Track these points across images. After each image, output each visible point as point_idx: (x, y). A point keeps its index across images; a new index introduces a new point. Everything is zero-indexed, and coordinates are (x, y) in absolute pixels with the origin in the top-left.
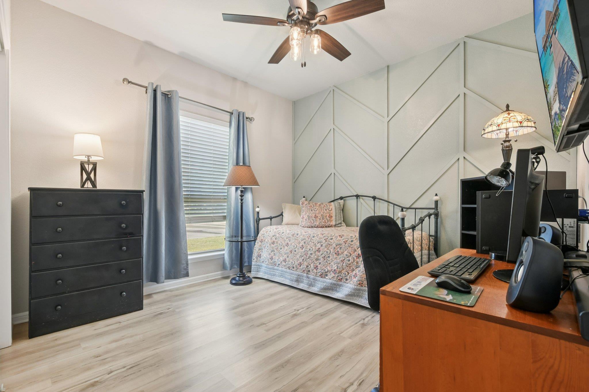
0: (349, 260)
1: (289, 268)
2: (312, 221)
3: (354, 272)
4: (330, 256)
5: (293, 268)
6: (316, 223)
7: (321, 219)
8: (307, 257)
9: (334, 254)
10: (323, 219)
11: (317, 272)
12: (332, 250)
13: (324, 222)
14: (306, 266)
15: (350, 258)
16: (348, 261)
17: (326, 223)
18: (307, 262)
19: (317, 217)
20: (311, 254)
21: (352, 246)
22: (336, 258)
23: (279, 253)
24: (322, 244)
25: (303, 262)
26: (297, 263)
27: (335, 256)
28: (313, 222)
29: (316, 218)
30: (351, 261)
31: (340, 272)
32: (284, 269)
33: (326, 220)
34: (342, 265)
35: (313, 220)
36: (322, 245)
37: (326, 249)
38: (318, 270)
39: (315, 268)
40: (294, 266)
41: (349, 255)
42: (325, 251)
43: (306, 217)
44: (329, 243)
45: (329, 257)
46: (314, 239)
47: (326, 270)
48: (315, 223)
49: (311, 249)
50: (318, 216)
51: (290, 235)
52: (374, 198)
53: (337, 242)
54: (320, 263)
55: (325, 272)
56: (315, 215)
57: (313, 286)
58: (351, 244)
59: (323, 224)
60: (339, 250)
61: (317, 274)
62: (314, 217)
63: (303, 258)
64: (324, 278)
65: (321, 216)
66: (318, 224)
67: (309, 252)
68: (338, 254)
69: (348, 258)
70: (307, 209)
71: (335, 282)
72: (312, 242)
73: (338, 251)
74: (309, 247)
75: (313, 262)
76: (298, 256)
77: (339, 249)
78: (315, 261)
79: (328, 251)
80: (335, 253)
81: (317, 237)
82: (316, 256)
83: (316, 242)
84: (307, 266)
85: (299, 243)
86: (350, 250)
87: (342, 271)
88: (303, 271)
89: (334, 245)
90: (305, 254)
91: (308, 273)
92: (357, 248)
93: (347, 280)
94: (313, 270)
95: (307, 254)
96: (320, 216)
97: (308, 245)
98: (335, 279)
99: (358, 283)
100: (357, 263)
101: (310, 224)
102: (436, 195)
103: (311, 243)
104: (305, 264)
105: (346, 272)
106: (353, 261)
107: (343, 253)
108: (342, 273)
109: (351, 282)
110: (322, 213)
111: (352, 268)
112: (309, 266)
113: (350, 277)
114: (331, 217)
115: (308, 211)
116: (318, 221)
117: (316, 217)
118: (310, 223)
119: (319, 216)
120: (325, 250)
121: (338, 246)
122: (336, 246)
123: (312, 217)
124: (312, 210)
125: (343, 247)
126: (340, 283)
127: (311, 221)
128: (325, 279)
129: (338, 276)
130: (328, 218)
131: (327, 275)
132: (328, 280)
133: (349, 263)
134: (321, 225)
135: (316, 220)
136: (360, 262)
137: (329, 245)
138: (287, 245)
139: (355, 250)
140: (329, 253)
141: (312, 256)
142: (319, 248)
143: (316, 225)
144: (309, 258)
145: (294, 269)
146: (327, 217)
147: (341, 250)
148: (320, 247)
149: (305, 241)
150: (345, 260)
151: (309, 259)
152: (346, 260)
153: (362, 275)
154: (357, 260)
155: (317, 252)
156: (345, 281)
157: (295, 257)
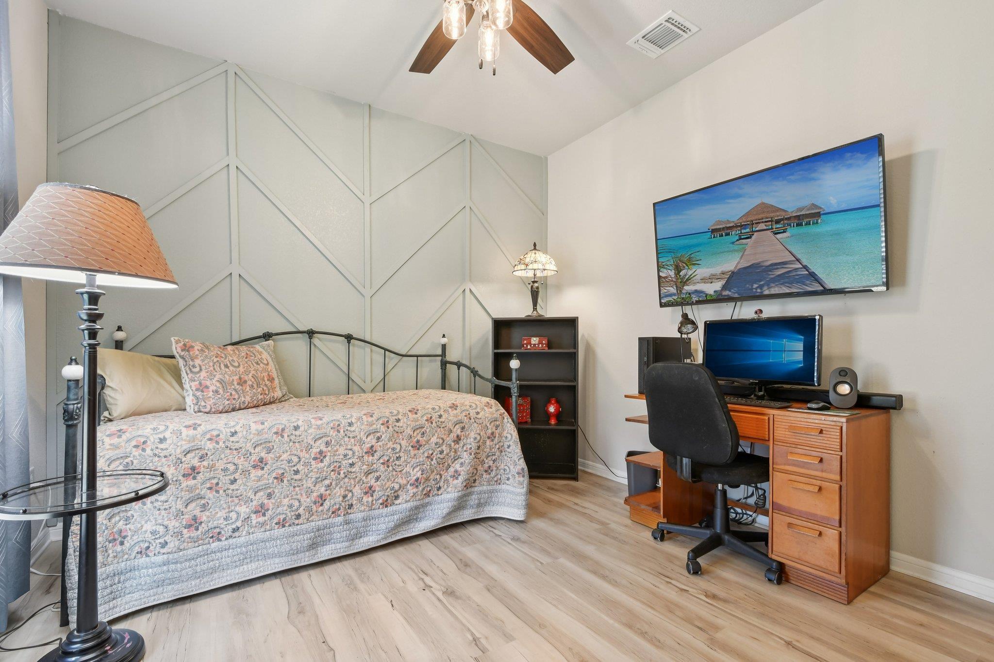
0: (442, 452)
1: (282, 524)
2: (234, 393)
3: (452, 470)
4: (402, 454)
5: (298, 516)
6: (245, 397)
7: (255, 386)
8: (342, 475)
9: (410, 448)
10: (258, 385)
11: (372, 501)
12: (404, 443)
13: (261, 394)
14: (341, 499)
15: (444, 447)
16: (440, 454)
17: (266, 394)
18: (341, 487)
19: (245, 382)
20: (352, 465)
21: (443, 426)
22: (415, 455)
23: (227, 495)
24: (378, 434)
25: (328, 492)
26: (306, 501)
27: (413, 452)
28: (236, 397)
29: (242, 385)
30: (445, 453)
31: (427, 479)
32: (259, 535)
33: (265, 388)
34: (431, 465)
35: (235, 390)
36: (378, 438)
37: (390, 444)
38: (376, 493)
39: (366, 493)
40: (301, 511)
41: (441, 441)
42: (388, 449)
43: (213, 385)
44: (396, 429)
45: (398, 458)
46: (352, 429)
47: (397, 487)
48: (243, 399)
49: (350, 453)
50: (247, 379)
51: (270, 436)
52: (349, 338)
53: (413, 424)
54: (377, 479)
55: (394, 493)
56: (240, 378)
57: (361, 537)
58: (441, 422)
59: (260, 397)
60: (421, 439)
61: (373, 504)
62: (238, 384)
63: (327, 482)
64: (391, 505)
65: (253, 380)
66: (248, 399)
67: (345, 463)
68: (417, 446)
69: (440, 449)
70: (211, 364)
71: (418, 503)
72: (349, 437)
73: (418, 441)
74: (342, 451)
75: (359, 482)
76: (309, 483)
77: (419, 437)
78: (364, 478)
79: (395, 446)
80: (412, 447)
81: (359, 423)
82: (365, 467)
83: (362, 433)
84: (345, 497)
85: (309, 448)
86: (441, 432)
87: (429, 476)
88: (333, 513)
89: (409, 431)
90: (332, 471)
91: (347, 513)
92: (453, 426)
93: (439, 488)
94: (360, 500)
95: (340, 467)
96: (251, 380)
97: (338, 446)
98: (418, 498)
99: (464, 484)
100: (455, 452)
101: (227, 402)
102: (444, 336)
103: (346, 439)
104: (339, 492)
105: (438, 474)
106: (448, 451)
107: (427, 442)
108: (431, 479)
109: (450, 489)
110: (253, 372)
111: (446, 463)
112: (350, 495)
113: (446, 481)
114: (272, 380)
115: (218, 369)
116: (248, 392)
117: (242, 382)
118: (228, 400)
119: (249, 378)
120: (388, 446)
121: (418, 431)
122: (414, 432)
123: (232, 383)
124: (226, 366)
125: (428, 430)
126: (427, 500)
127: (231, 394)
128: (394, 508)
129: (423, 489)
130: (267, 383)
131: (397, 497)
132: (403, 506)
133: (441, 456)
134: (255, 402)
135: (243, 391)
136: (460, 449)
137: (397, 432)
138: (261, 464)
139: (451, 431)
140: (398, 451)
141: (356, 469)
142: (372, 446)
143: (244, 402)
144: (346, 476)
145: (300, 521)
146: (266, 379)
147: (424, 438)
148: (373, 444)
149: (329, 439)
150: (434, 454)
151: (346, 480)
152: (436, 452)
153: (470, 469)
154: (455, 447)
155: (366, 457)
156: (436, 492)
157: (297, 489)
